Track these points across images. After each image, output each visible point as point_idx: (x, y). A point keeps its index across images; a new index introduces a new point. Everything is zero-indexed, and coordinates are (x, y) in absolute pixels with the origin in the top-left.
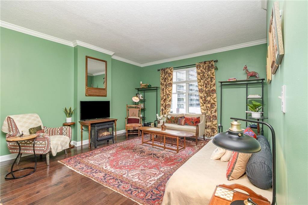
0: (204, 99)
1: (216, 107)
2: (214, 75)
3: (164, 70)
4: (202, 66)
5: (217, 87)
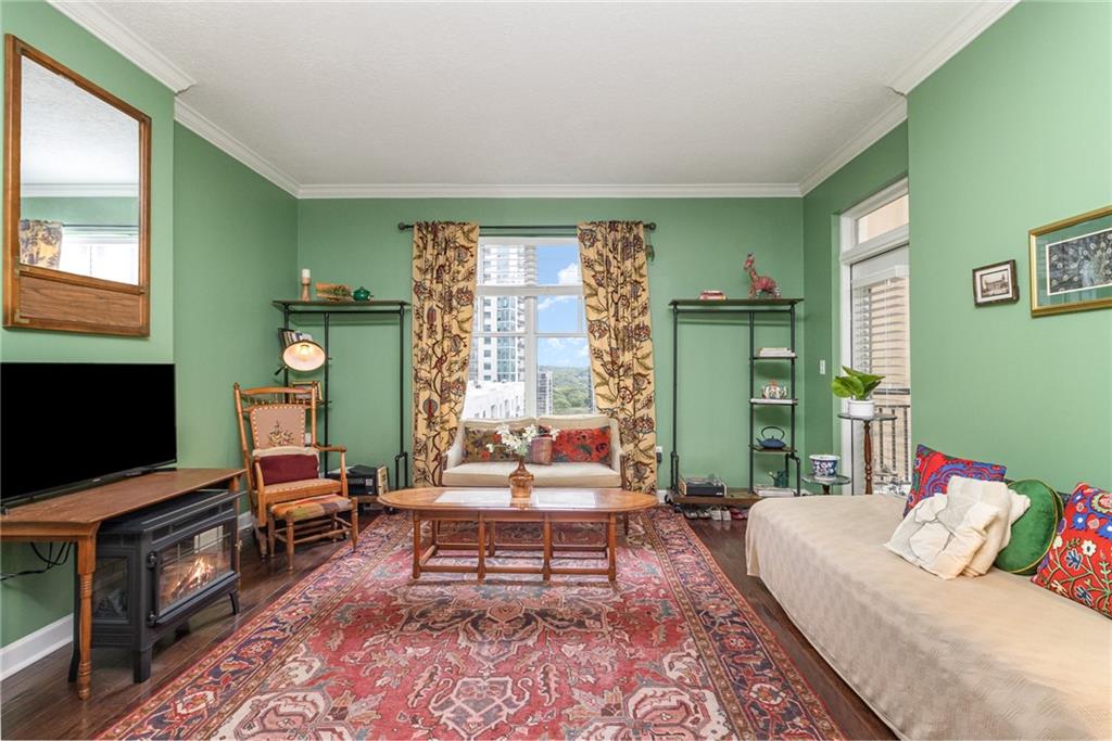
0: (607, 358)
1: (651, 388)
2: (641, 276)
3: (433, 228)
4: (599, 237)
5: (658, 319)
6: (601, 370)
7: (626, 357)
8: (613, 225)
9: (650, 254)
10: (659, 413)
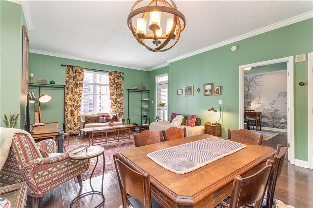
0: (114, 100)
1: (123, 106)
2: (121, 83)
4: (113, 74)
5: (125, 92)
6: (113, 103)
7: (119, 100)
8: (116, 72)
9: (123, 79)
10: (125, 111)
